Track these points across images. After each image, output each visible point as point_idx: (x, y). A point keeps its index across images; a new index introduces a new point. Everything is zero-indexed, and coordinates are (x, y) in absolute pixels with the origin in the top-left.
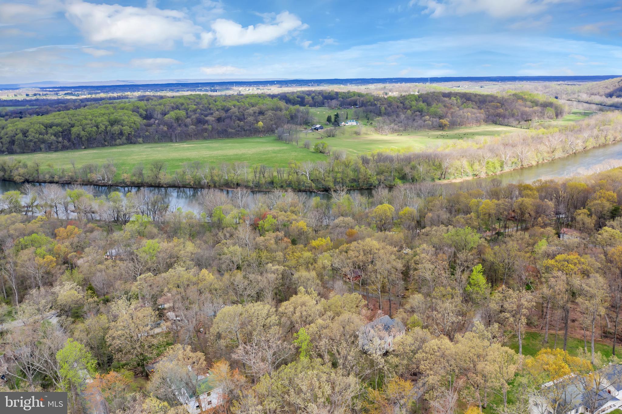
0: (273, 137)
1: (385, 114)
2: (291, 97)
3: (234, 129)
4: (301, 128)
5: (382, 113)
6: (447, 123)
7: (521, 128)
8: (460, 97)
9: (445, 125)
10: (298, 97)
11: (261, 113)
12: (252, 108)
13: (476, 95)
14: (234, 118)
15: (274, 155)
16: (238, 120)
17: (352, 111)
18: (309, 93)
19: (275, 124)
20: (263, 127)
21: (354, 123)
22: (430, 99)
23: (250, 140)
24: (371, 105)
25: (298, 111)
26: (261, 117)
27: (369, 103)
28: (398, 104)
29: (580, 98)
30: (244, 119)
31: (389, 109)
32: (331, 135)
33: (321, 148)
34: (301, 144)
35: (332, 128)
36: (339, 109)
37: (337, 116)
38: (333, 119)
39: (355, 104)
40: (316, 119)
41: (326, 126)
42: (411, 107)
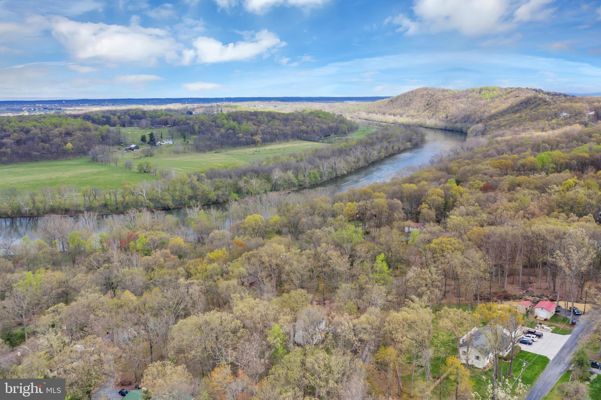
0: (85, 159)
1: (199, 132)
2: (96, 117)
3: (39, 152)
4: (115, 148)
5: (196, 132)
6: (259, 139)
7: (323, 142)
8: (266, 115)
9: (258, 142)
10: (103, 117)
11: (68, 134)
12: (57, 129)
13: (279, 114)
14: (36, 139)
15: (94, 177)
16: (42, 142)
17: (165, 130)
18: (114, 113)
19: (86, 145)
20: (73, 149)
21: (171, 142)
22: (240, 118)
23: (59, 163)
24: (184, 124)
25: (108, 131)
26: (69, 138)
27: (182, 122)
28: (211, 123)
29: (360, 116)
30: (49, 140)
31: (202, 127)
32: (149, 155)
33: (145, 168)
34: (121, 164)
35: (149, 148)
36: (150, 128)
37: (151, 135)
38: (148, 139)
39: (166, 123)
40: (130, 139)
41: (142, 146)
42: (223, 125)
